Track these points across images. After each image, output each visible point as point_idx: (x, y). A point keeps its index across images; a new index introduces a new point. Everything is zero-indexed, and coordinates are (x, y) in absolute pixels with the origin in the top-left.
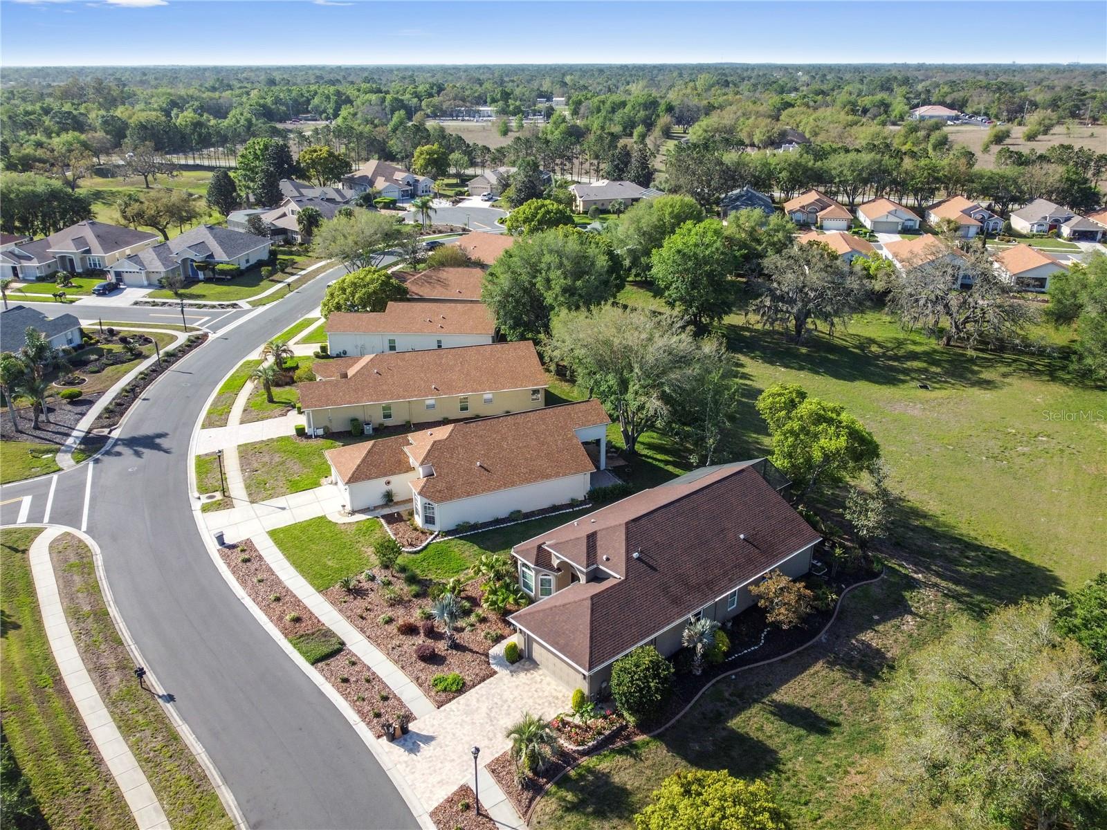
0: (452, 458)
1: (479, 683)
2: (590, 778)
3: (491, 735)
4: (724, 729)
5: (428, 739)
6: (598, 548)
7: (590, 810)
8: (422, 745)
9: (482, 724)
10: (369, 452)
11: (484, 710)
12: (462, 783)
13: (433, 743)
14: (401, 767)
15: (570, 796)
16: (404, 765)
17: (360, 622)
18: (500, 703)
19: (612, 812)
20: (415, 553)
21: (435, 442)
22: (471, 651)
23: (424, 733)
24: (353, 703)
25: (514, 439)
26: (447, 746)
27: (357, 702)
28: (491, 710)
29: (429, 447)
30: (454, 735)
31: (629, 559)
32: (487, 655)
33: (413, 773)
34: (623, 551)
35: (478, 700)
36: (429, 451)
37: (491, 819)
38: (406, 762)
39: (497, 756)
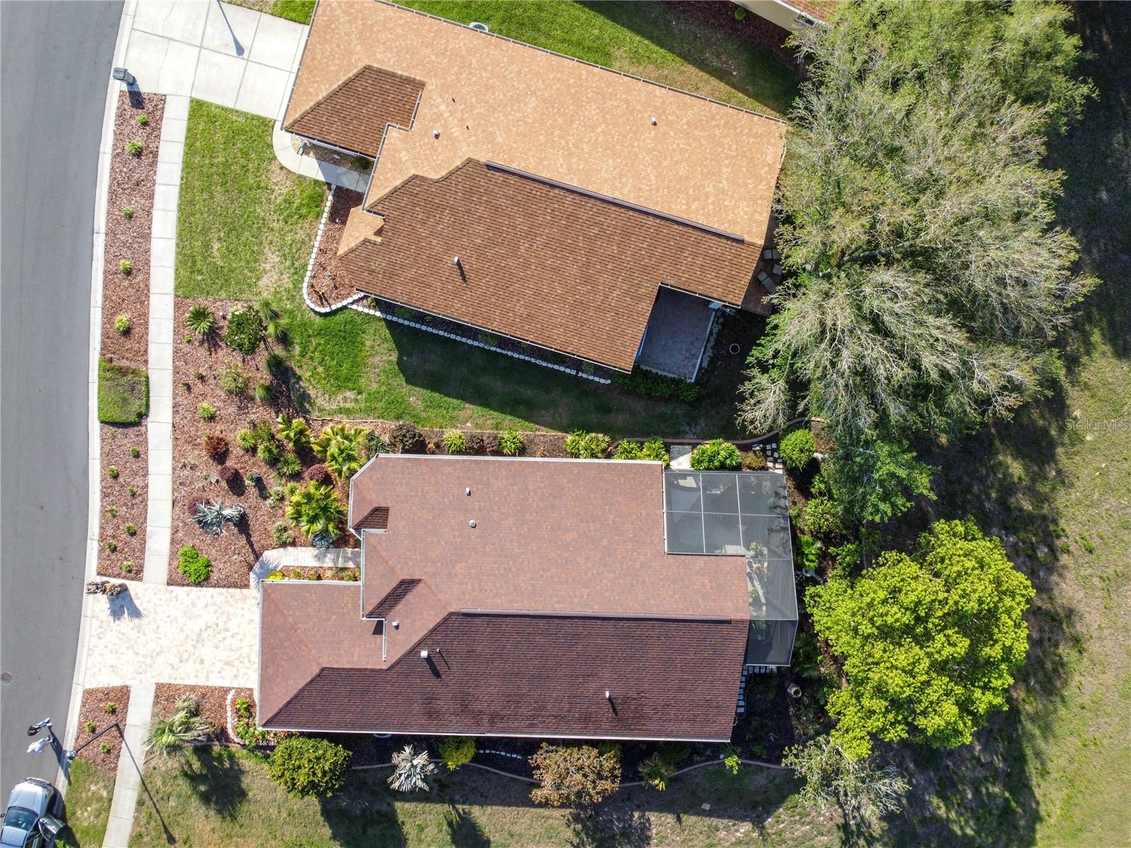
0: (423, 223)
1: (224, 586)
2: (227, 765)
3: (185, 656)
4: (389, 804)
5: (136, 613)
6: (404, 601)
7: (202, 788)
8: (126, 614)
9: (187, 637)
10: (346, 84)
11: (200, 624)
12: (128, 683)
13: (136, 620)
14: (96, 623)
15: (196, 765)
16: (98, 623)
17: (182, 389)
18: (221, 627)
19: (216, 803)
20: (317, 313)
21: (416, 177)
22: (248, 537)
23: (137, 603)
24: (103, 512)
25: (546, 245)
26: (144, 634)
27: (109, 515)
28: (208, 627)
29: (398, 183)
30: (158, 628)
31: (414, 651)
32: (257, 556)
33: (100, 638)
34: (415, 639)
35: (207, 606)
36: (396, 190)
37: (122, 736)
38: (102, 622)
39: (173, 682)
